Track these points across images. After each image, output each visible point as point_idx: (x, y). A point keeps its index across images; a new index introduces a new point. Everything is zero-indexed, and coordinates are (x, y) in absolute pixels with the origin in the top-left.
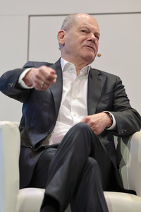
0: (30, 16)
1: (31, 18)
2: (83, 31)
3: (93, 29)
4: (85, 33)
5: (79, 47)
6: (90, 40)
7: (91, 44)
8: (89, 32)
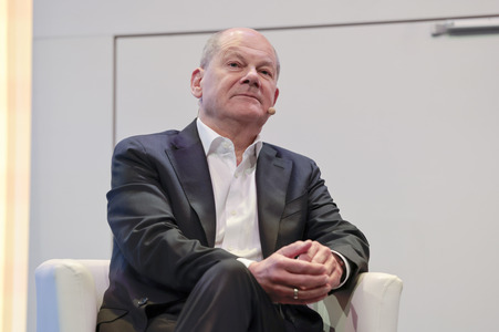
0: (116, 37)
1: (120, 41)
2: (234, 65)
4: (236, 69)
5: (224, 99)
6: (246, 82)
7: (249, 90)
8: (246, 65)
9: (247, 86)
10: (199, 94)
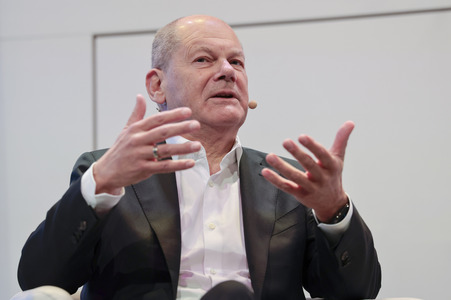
3: (222, 48)
5: (200, 102)
6: (222, 78)
7: (225, 87)
8: (215, 59)
9: (223, 82)
10: (161, 99)
